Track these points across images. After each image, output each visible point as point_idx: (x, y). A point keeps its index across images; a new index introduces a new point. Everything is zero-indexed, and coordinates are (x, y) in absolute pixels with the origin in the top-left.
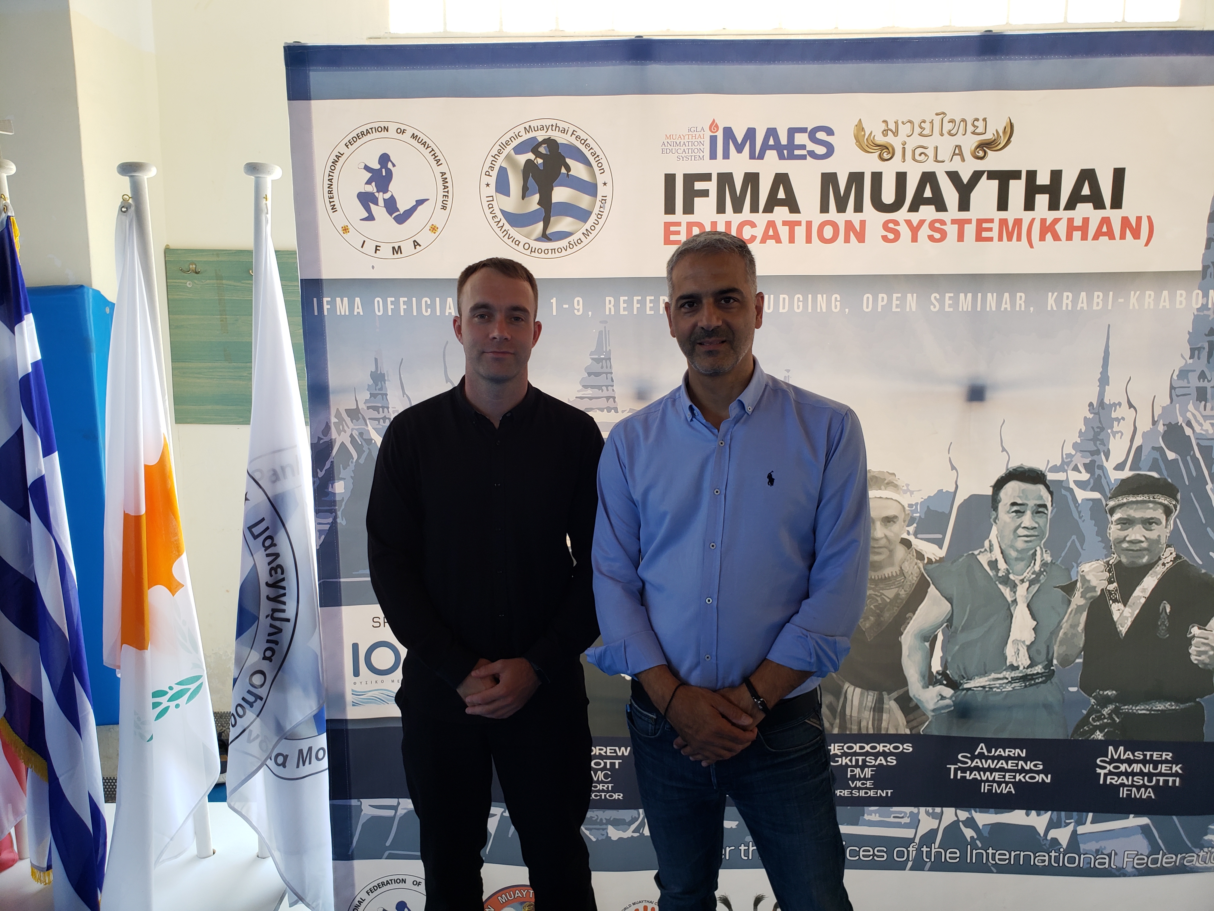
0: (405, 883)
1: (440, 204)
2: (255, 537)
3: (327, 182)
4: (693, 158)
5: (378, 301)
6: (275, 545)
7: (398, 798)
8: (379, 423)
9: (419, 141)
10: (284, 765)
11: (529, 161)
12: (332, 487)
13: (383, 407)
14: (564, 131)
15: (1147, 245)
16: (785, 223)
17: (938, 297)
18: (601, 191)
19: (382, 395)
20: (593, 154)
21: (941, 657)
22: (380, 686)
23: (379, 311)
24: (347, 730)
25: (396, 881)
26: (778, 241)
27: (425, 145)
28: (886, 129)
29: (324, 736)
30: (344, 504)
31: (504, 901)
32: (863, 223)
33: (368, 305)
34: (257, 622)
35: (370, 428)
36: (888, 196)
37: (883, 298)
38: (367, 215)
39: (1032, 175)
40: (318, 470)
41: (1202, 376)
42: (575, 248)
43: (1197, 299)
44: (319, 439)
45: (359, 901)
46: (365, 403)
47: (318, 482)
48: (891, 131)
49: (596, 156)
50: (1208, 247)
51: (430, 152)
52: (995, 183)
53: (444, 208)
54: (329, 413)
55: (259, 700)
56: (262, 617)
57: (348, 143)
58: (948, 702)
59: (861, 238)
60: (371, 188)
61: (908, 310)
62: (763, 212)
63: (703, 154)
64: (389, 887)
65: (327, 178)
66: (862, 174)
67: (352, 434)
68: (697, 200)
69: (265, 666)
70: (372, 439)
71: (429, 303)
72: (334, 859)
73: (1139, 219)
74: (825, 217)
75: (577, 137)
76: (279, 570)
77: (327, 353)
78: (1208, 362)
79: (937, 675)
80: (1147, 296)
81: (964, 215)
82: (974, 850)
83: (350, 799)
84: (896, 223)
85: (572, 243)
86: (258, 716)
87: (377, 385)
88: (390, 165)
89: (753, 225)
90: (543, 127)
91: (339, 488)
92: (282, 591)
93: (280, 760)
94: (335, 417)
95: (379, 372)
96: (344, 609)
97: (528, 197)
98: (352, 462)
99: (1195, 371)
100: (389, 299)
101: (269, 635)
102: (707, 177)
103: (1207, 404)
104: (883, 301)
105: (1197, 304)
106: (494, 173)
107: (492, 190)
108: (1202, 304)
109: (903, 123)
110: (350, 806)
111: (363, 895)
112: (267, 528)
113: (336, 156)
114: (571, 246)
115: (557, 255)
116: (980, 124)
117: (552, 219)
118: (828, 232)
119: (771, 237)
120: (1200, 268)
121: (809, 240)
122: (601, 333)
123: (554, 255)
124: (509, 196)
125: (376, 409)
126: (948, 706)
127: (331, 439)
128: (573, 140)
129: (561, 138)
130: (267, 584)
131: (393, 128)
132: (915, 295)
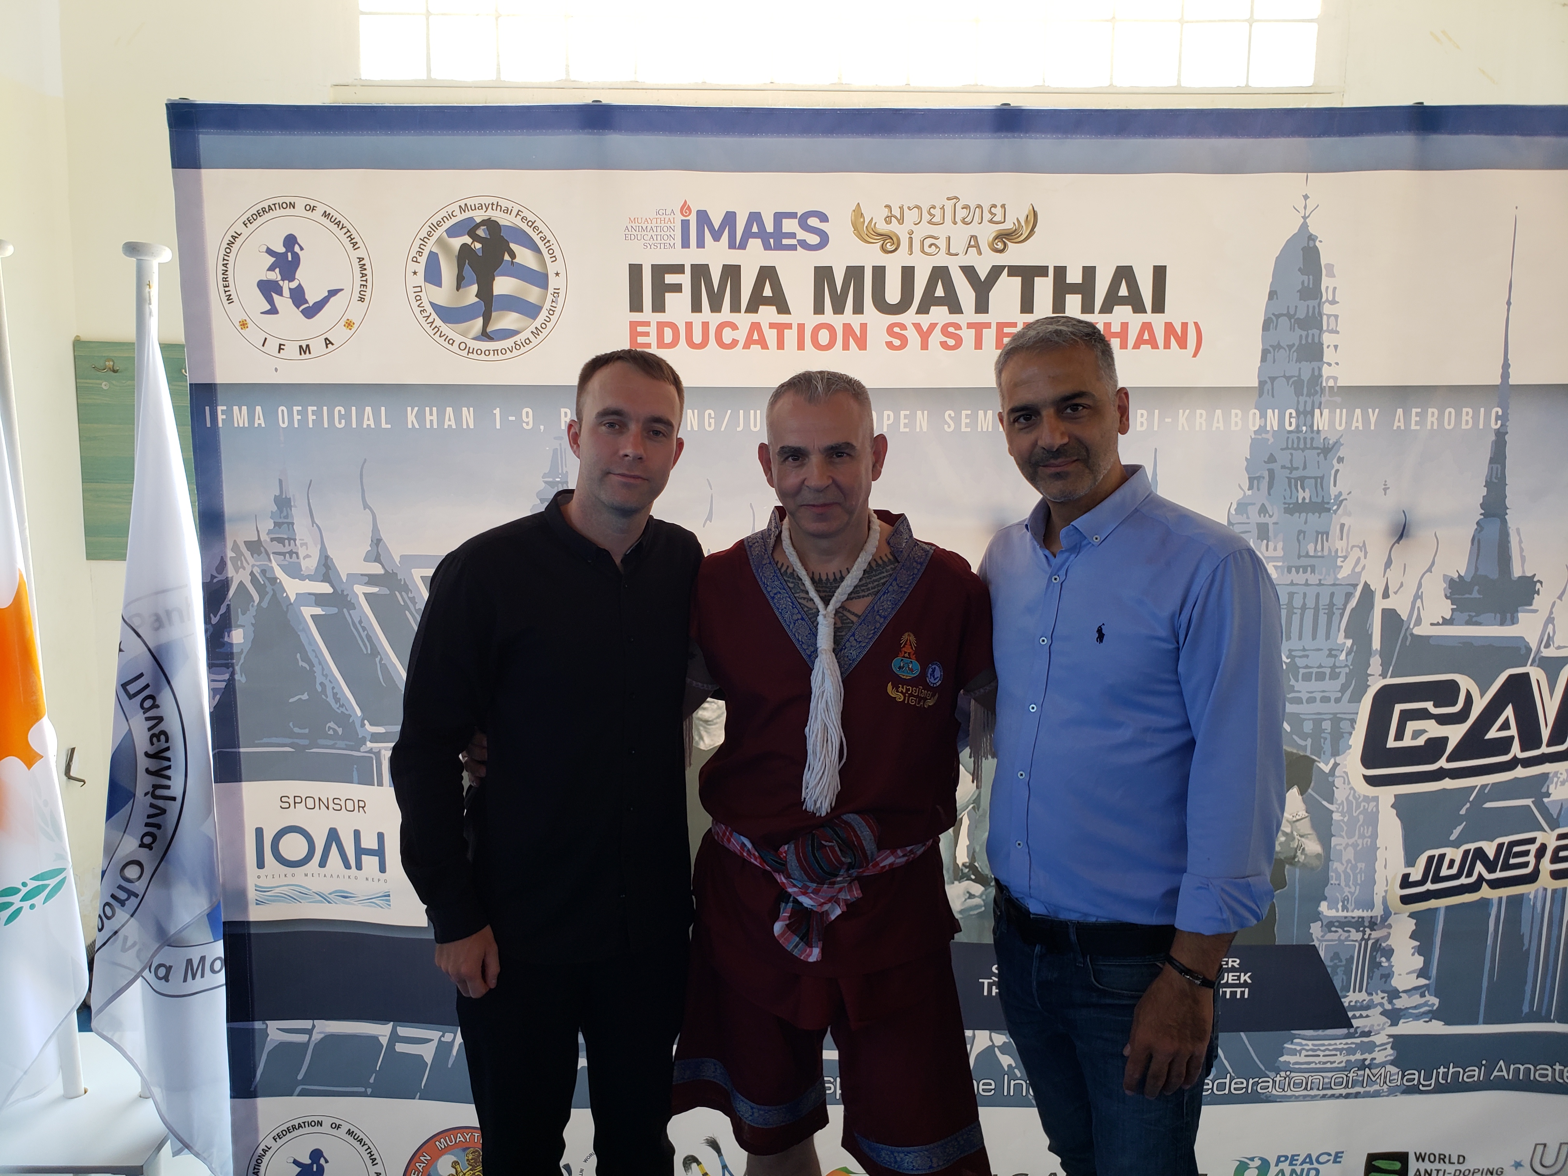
0: (321, 1126)
1: (356, 295)
2: (131, 697)
3: (221, 268)
4: (662, 246)
5: (283, 411)
6: (158, 707)
7: (313, 1019)
8: (285, 558)
9: (332, 220)
10: (166, 978)
11: (464, 246)
12: (229, 636)
13: (289, 539)
14: (507, 211)
15: (1195, 355)
16: (772, 326)
17: (953, 415)
18: (553, 282)
19: (288, 524)
20: (543, 239)
21: (967, 846)
22: (290, 880)
23: (283, 422)
24: (249, 934)
25: (310, 1124)
26: (765, 346)
27: (339, 225)
28: (890, 215)
29: (221, 943)
30: (243, 656)
31: (443, 1147)
32: (864, 327)
33: (271, 415)
34: (132, 800)
35: (274, 564)
36: (893, 295)
37: (889, 416)
38: (268, 307)
39: (1060, 272)
40: (211, 615)
41: (1263, 510)
42: (523, 350)
43: (1254, 421)
44: (213, 577)
45: (263, 1150)
46: (268, 534)
47: (211, 629)
48: (896, 217)
49: (546, 241)
50: (1264, 359)
51: (345, 234)
52: (1018, 280)
53: (362, 300)
54: (225, 546)
55: (132, 897)
56: (139, 792)
57: (247, 222)
58: (977, 901)
59: (862, 344)
60: (275, 275)
61: (918, 430)
62: (746, 312)
63: (674, 242)
64: (301, 1131)
65: (221, 262)
66: (861, 269)
67: (252, 572)
68: (668, 296)
69: (143, 855)
70: (276, 578)
71: (343, 412)
72: (233, 1097)
73: (1185, 325)
74: (820, 319)
75: (522, 218)
76: (163, 738)
77: (221, 473)
78: (1269, 494)
79: (964, 868)
80: (1198, 415)
81: (982, 318)
82: (1012, 1081)
83: (253, 1020)
84: (903, 327)
85: (519, 343)
86: (132, 916)
87: (281, 512)
88: (297, 249)
89: (734, 327)
90: (482, 206)
91: (237, 637)
92: (166, 763)
93: (162, 972)
94: (232, 550)
95: (284, 497)
96: (244, 784)
97: (463, 287)
98: (253, 606)
99: (1254, 504)
100: (296, 409)
101: (149, 817)
102: (678, 269)
103: (1270, 543)
104: (889, 419)
105: (1254, 426)
106: (423, 260)
107: (420, 279)
108: (1260, 426)
109: (909, 208)
110: (253, 1029)
111: (269, 1142)
112: (147, 686)
113: (232, 236)
114: (518, 347)
115: (501, 357)
116: (998, 211)
117: (494, 314)
118: (824, 337)
119: (756, 342)
120: (1256, 385)
121: (801, 346)
122: (555, 451)
123: (496, 357)
124: (441, 287)
125: (280, 541)
126: (977, 907)
127: (227, 578)
128: (518, 222)
129: (504, 220)
130: (147, 755)
131: (300, 204)
132: (926, 412)
